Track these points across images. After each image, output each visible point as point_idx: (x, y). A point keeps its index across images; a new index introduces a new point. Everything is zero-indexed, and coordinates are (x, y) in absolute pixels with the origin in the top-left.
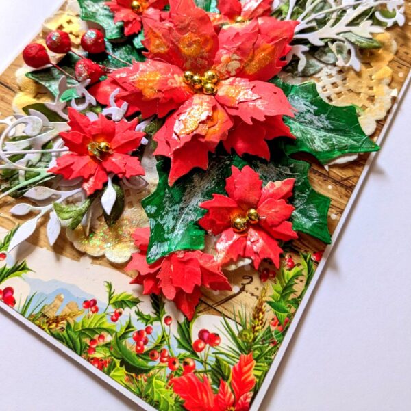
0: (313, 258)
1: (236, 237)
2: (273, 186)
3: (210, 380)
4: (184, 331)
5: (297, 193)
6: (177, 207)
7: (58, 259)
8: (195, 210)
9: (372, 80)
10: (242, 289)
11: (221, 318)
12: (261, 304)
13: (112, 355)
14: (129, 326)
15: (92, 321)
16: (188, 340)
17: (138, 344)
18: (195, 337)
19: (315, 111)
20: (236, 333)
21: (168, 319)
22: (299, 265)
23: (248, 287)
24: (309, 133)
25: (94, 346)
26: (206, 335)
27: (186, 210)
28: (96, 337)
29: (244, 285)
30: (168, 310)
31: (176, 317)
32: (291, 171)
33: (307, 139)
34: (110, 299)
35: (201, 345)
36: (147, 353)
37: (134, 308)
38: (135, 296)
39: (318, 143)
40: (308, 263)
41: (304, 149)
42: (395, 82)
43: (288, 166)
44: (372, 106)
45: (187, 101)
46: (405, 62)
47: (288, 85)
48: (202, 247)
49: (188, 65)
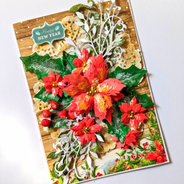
0: (152, 109)
1: (133, 120)
2: (132, 102)
3: (153, 152)
4: (140, 148)
5: (138, 99)
6: (116, 126)
7: (101, 159)
8: (120, 122)
9: (130, 51)
10: (144, 129)
11: (145, 138)
12: (150, 128)
13: (131, 165)
14: (128, 157)
15: (121, 163)
16: (142, 148)
17: (133, 158)
18: (143, 147)
19: (125, 74)
20: (150, 139)
21: (134, 149)
22: (150, 113)
23: (144, 128)
24: (128, 80)
25: (126, 166)
26: (145, 144)
27: (118, 125)
28: (124, 165)
29: (143, 128)
30: (133, 147)
31: (136, 146)
32: (132, 95)
33: (129, 83)
34: (119, 156)
35: (145, 147)
36: (137, 158)
37: (126, 153)
38: (124, 150)
39: (132, 82)
40: (152, 111)
41: (130, 86)
42: (136, 46)
43: (130, 94)
44: (136, 59)
45: (94, 101)
46: (134, 37)
47: (112, 72)
48: (129, 130)
49: (85, 91)
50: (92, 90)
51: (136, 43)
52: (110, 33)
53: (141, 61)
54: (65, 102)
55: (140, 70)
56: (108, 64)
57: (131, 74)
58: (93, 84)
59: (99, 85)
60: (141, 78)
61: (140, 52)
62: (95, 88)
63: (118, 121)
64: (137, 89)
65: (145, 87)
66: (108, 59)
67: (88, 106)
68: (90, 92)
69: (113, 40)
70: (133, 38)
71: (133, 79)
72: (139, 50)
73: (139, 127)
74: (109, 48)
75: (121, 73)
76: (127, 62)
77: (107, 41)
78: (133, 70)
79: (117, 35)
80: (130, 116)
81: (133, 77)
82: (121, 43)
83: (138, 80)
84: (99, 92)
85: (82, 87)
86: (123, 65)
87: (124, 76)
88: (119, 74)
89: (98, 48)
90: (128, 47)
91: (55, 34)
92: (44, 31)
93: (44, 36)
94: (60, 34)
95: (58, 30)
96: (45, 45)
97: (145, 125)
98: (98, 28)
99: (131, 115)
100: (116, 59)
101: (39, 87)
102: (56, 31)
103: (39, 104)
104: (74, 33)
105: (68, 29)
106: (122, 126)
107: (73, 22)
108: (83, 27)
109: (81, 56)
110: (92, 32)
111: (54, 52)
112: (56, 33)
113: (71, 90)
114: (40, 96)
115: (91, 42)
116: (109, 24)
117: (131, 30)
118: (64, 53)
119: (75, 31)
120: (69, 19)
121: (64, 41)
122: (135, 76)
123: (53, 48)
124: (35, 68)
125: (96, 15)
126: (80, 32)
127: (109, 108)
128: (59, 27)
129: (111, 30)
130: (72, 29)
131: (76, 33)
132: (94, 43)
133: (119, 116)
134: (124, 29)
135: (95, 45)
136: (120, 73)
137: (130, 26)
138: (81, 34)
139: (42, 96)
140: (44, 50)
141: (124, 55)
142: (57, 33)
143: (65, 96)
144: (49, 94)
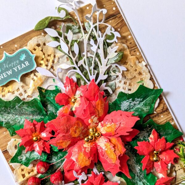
0: (181, 141)
1: (159, 163)
2: (151, 138)
5: (159, 132)
6: (136, 177)
8: (141, 170)
9: (133, 67)
10: (176, 172)
12: (184, 169)
19: (132, 100)
22: (180, 147)
23: (176, 169)
24: (138, 108)
27: (139, 174)
29: (175, 170)
32: (150, 127)
33: (141, 112)
39: (145, 109)
40: (182, 144)
41: (144, 116)
42: (140, 59)
43: (147, 127)
44: (143, 76)
45: (98, 148)
46: (134, 47)
47: (114, 102)
48: (156, 178)
49: (82, 137)
50: (91, 133)
51: (138, 54)
52: (99, 48)
53: (151, 78)
54: (56, 158)
55: (152, 90)
56: (106, 91)
57: (140, 98)
58: (91, 124)
59: (100, 124)
60: (156, 101)
61: (146, 66)
62: (95, 130)
63: (138, 168)
64: (153, 117)
65: (164, 112)
66: (104, 85)
67: (91, 158)
68: (90, 137)
69: (105, 57)
70: (133, 49)
71: (145, 105)
72: (144, 63)
73: (169, 171)
74: (103, 69)
75: (127, 101)
76: (132, 84)
77: (97, 60)
78: (142, 92)
79: (109, 49)
80: (153, 158)
81: (144, 101)
82: (117, 59)
83: (153, 105)
84: (102, 135)
85: (75, 132)
86: (127, 89)
87: (132, 104)
88: (125, 102)
89: (86, 73)
90: (128, 62)
91: (21, 66)
92: (6, 65)
93: (7, 72)
94: (29, 64)
95: (24, 59)
96: (11, 84)
97: (176, 165)
98: (80, 44)
99: (154, 156)
100: (115, 83)
101: (14, 145)
102: (23, 61)
103: (21, 170)
104: (49, 58)
105: (38, 55)
106: (145, 175)
107: (44, 44)
108: (59, 47)
109: (64, 90)
110: (73, 52)
111: (25, 91)
112: (23, 64)
113: (61, 141)
114: (19, 158)
115: (75, 66)
116: (95, 36)
117: (128, 38)
118: (40, 89)
119: (49, 56)
120: (38, 41)
121: (36, 74)
122: (147, 101)
123: (23, 87)
124: (4, 120)
125: (74, 28)
126: (56, 55)
127: (122, 155)
128: (25, 55)
129: (99, 43)
130: (44, 54)
131: (51, 59)
132: (79, 67)
133: (138, 162)
134: (117, 38)
135: (82, 69)
136: (125, 100)
137: (124, 33)
138: (59, 58)
139: (21, 158)
140: (11, 92)
141: (125, 75)
142: (25, 64)
143: (55, 151)
144: (31, 153)
